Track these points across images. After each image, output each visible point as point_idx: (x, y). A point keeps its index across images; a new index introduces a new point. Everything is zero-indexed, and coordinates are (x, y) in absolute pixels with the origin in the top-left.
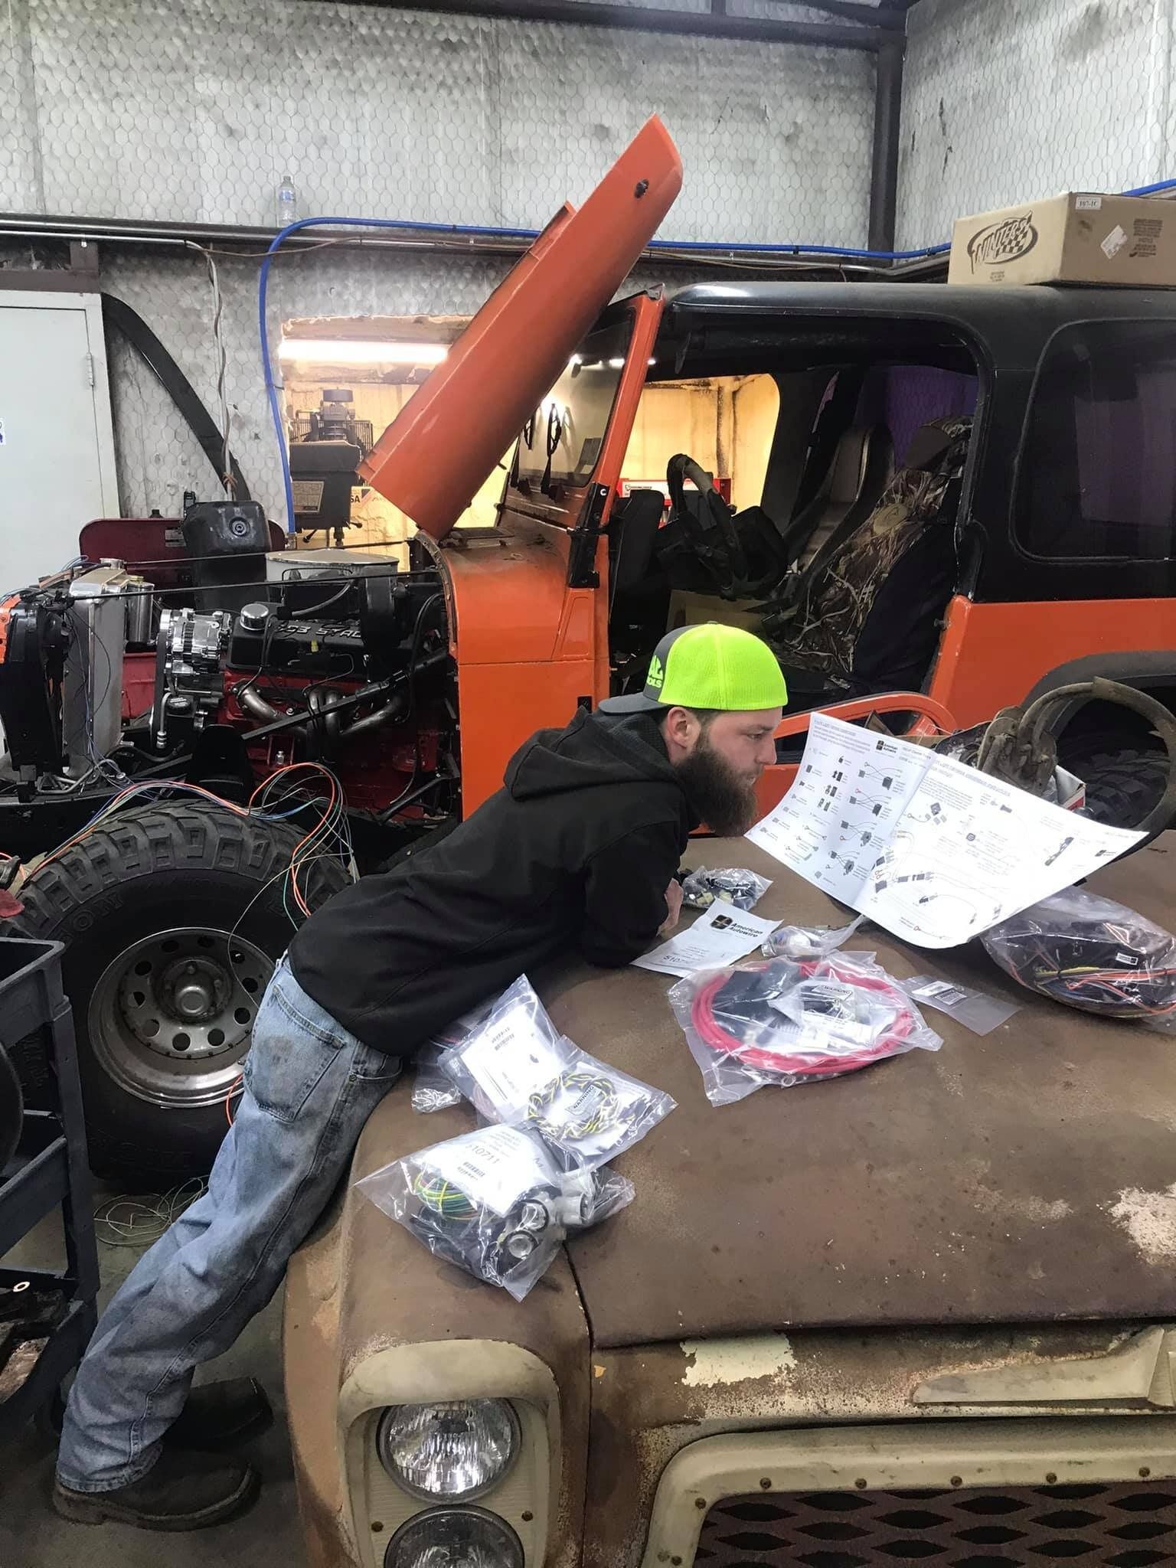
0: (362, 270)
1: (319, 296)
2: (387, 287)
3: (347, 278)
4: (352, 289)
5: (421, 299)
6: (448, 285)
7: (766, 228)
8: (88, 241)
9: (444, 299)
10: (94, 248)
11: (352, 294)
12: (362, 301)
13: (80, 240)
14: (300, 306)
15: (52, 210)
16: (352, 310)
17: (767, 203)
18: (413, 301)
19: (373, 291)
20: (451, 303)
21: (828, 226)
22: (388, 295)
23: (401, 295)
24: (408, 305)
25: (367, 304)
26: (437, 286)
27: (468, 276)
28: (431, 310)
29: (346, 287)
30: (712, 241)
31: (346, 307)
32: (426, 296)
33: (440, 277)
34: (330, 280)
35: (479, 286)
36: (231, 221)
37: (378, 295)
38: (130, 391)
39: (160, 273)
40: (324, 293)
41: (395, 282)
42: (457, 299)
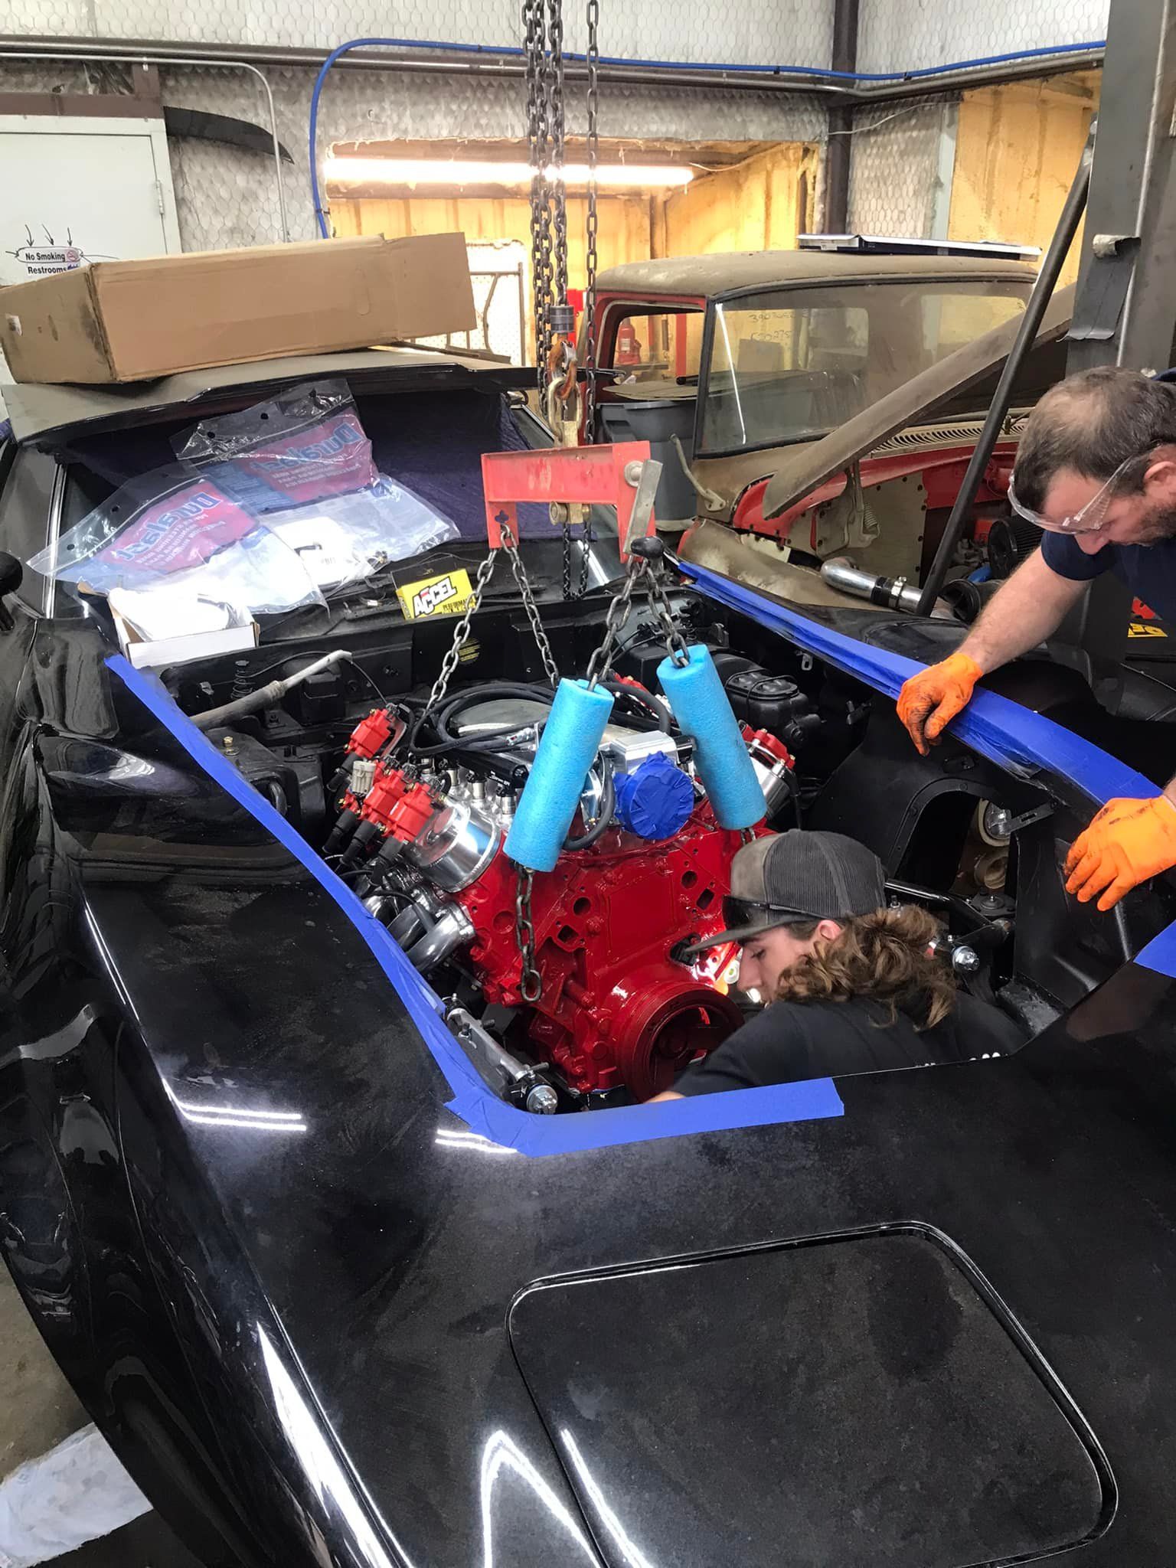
0: (396, 91)
1: (359, 119)
2: (421, 109)
3: (383, 100)
4: (389, 112)
5: (450, 120)
6: (475, 107)
7: (747, 48)
8: (149, 64)
9: (472, 121)
10: (155, 71)
11: (390, 117)
12: (398, 123)
13: (141, 64)
14: (342, 129)
15: (105, 32)
16: (389, 132)
17: (748, 22)
18: (444, 122)
19: (408, 113)
20: (478, 125)
21: (799, 44)
22: (422, 117)
23: (433, 117)
24: (440, 127)
25: (402, 126)
26: (465, 108)
27: (491, 97)
28: (460, 133)
29: (383, 109)
30: (702, 61)
31: (384, 131)
32: (456, 118)
33: (467, 98)
34: (368, 102)
35: (502, 107)
36: (272, 41)
37: (413, 117)
38: (189, 217)
39: (210, 95)
40: (364, 116)
41: (427, 103)
42: (483, 121)
